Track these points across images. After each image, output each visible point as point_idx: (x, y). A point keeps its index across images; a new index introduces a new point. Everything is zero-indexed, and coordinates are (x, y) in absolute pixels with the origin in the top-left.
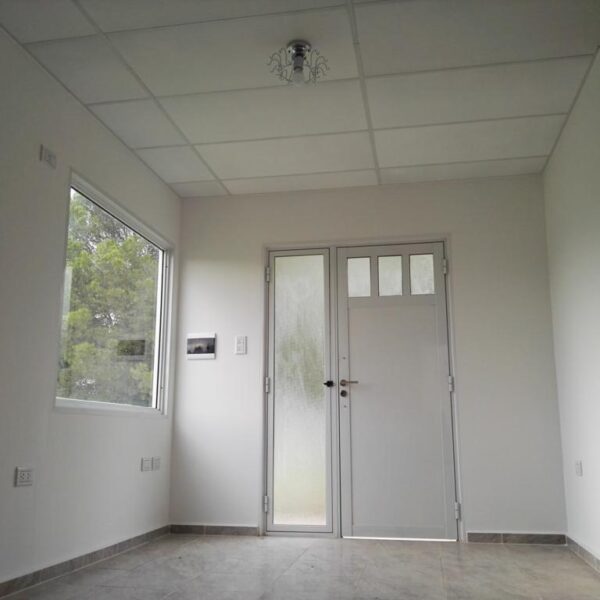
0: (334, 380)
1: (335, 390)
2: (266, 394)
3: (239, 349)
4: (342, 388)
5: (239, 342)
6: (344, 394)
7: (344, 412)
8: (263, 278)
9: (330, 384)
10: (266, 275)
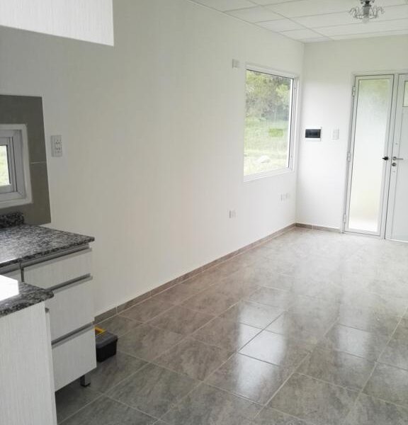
0: (389, 157)
1: (389, 162)
2: (348, 162)
3: (334, 136)
4: (393, 162)
5: (334, 132)
6: (394, 165)
7: (393, 175)
8: (351, 93)
9: (386, 159)
10: (353, 91)
